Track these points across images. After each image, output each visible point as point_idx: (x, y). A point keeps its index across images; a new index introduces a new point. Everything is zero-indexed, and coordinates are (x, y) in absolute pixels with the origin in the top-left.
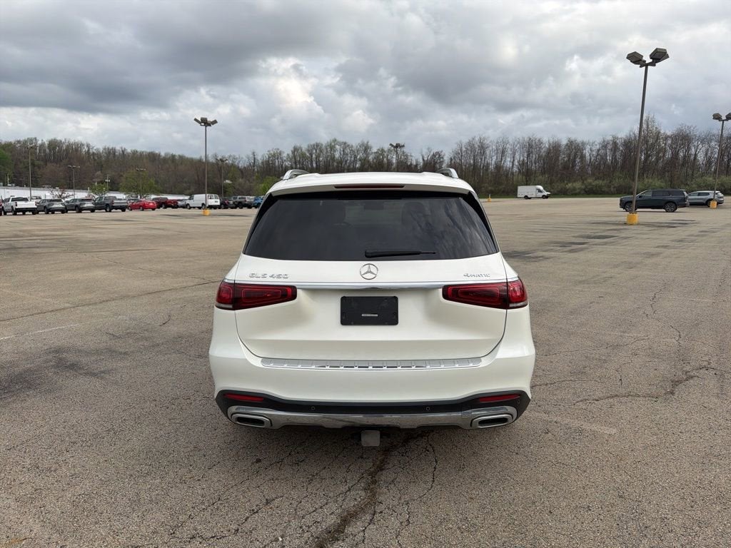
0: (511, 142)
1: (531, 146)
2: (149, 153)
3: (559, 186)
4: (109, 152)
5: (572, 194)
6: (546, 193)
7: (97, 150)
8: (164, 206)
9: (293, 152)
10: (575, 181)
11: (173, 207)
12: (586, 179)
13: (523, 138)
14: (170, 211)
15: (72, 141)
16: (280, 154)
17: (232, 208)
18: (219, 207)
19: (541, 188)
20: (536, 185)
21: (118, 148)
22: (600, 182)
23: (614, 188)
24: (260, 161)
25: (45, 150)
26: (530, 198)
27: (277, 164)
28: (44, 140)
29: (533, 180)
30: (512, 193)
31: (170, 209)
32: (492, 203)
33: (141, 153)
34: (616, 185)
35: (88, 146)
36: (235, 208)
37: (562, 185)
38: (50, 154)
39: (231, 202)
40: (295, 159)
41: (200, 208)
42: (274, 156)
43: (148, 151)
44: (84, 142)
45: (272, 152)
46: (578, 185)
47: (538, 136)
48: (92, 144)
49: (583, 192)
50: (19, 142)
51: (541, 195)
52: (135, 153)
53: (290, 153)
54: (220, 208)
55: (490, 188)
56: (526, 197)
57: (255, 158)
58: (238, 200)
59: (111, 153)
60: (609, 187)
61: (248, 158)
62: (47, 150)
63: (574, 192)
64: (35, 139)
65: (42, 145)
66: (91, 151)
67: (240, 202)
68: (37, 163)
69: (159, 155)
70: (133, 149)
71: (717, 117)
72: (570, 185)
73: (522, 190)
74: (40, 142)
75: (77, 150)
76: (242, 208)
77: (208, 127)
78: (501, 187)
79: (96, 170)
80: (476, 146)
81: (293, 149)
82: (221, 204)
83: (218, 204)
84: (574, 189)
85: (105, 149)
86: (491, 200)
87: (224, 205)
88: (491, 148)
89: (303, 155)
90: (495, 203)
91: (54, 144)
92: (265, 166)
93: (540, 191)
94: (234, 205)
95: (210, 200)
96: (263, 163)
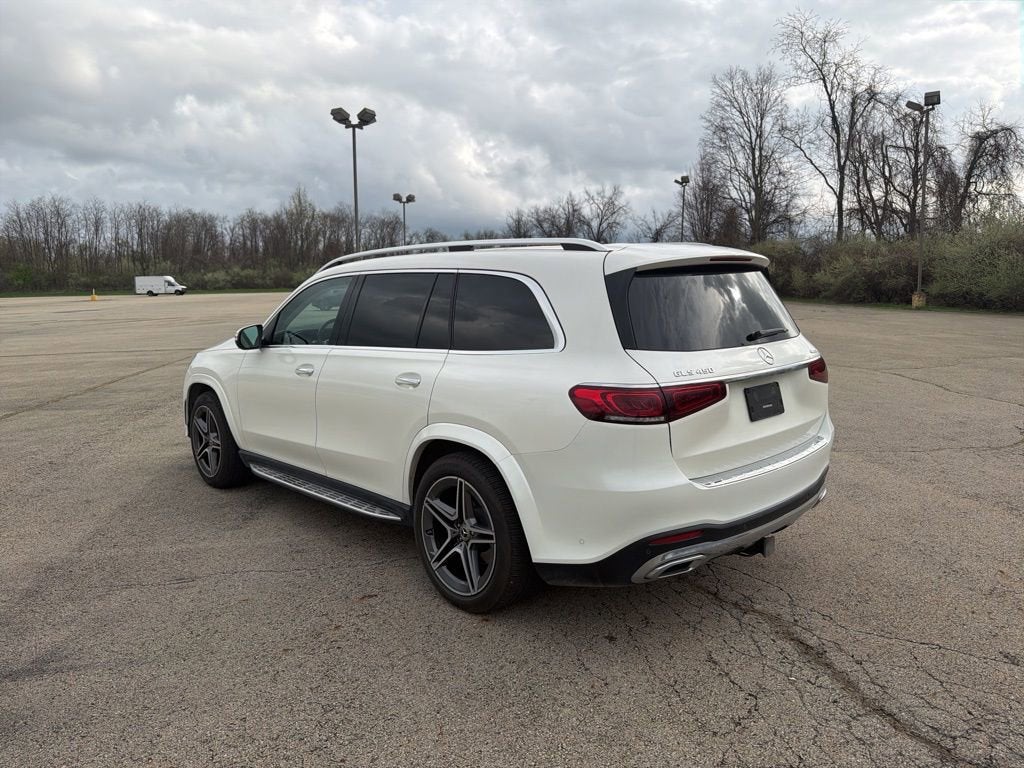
0: (109, 210)
1: (142, 218)
3: (193, 277)
5: (215, 289)
6: (180, 287)
10: (214, 271)
12: (229, 268)
13: (130, 205)
19: (170, 279)
20: (162, 275)
22: (249, 272)
23: (270, 279)
26: (156, 295)
29: (152, 268)
30: (128, 288)
32: (98, 303)
34: (273, 276)
37: (198, 275)
46: (221, 275)
47: (152, 203)
49: (229, 285)
51: (172, 289)
55: (83, 279)
56: (150, 293)
60: (264, 278)
63: (217, 285)
71: (397, 198)
72: (210, 275)
73: (142, 283)
78: (101, 278)
80: (48, 211)
84: (217, 281)
86: (97, 297)
88: (74, 217)
90: (102, 303)
93: (170, 284)
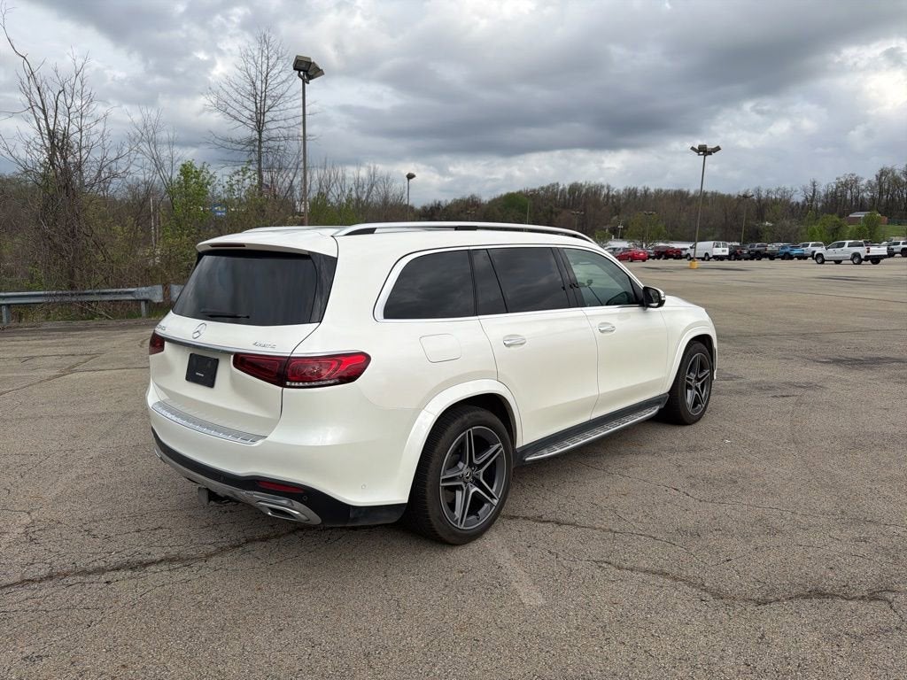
2: (676, 192)
4: (630, 194)
7: (618, 192)
8: (663, 256)
9: (879, 178)
11: (675, 258)
14: (671, 262)
15: (593, 183)
16: (856, 181)
17: (746, 259)
18: (728, 258)
21: (640, 188)
24: (823, 194)
25: (565, 196)
27: (848, 197)
28: (566, 185)
31: (672, 260)
33: (666, 193)
35: (608, 187)
36: (752, 259)
38: (569, 199)
39: (745, 252)
40: (881, 186)
41: (703, 259)
42: (845, 185)
43: (674, 188)
44: (605, 184)
45: (843, 180)
48: (612, 185)
50: (542, 188)
52: (658, 192)
53: (874, 179)
54: (730, 259)
57: (814, 191)
58: (756, 248)
59: (632, 193)
61: (805, 191)
62: (568, 196)
64: (558, 184)
65: (563, 190)
66: (611, 193)
67: (758, 252)
68: (555, 209)
69: (688, 194)
70: (657, 188)
74: (561, 187)
75: (595, 193)
76: (760, 259)
77: (708, 157)
79: (612, 216)
81: (879, 173)
82: (731, 254)
83: (727, 253)
85: (625, 190)
87: (734, 255)
89: (896, 181)
91: (575, 188)
92: (829, 200)
94: (749, 256)
95: (715, 249)
96: (826, 196)
